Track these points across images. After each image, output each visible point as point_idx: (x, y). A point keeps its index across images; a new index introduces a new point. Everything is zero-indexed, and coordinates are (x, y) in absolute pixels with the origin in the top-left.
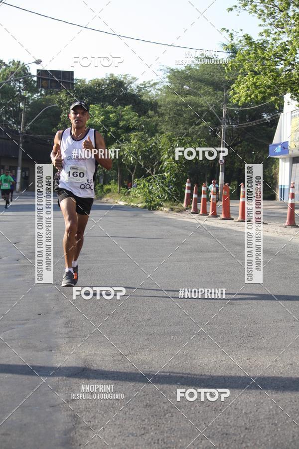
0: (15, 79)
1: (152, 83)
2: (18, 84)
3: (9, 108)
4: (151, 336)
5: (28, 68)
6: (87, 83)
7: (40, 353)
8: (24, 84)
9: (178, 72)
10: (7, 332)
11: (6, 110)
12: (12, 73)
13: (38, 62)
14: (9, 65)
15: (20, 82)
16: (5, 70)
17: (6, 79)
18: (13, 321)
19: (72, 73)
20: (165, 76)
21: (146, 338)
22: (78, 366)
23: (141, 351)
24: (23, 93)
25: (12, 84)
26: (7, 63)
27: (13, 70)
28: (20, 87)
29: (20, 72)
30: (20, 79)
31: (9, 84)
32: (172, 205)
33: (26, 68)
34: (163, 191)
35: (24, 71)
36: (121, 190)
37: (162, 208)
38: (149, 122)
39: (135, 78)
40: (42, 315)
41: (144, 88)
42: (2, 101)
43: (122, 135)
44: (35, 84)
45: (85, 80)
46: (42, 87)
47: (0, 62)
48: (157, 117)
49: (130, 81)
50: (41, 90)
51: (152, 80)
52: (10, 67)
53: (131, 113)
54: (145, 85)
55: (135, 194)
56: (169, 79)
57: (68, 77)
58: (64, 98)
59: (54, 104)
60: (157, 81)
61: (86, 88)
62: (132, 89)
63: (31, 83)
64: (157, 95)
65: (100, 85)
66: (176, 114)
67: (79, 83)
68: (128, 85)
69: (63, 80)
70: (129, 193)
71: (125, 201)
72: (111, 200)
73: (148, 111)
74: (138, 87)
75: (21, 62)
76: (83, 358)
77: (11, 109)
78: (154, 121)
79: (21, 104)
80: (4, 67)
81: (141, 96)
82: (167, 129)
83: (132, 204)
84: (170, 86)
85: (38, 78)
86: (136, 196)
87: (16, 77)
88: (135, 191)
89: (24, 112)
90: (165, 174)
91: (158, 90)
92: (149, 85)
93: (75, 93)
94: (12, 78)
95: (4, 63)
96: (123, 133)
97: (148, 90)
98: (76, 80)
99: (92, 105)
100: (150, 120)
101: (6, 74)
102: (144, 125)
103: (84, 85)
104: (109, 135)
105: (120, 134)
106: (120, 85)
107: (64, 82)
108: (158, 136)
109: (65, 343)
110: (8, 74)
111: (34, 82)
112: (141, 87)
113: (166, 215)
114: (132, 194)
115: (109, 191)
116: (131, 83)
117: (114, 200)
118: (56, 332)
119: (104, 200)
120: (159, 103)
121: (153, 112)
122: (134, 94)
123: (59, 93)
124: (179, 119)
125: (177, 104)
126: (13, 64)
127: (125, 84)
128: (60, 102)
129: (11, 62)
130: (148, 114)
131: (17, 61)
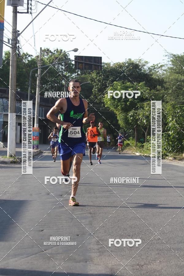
0: (59, 62)
1: (159, 65)
2: (60, 66)
3: (54, 84)
4: (160, 251)
5: (68, 55)
6: (112, 65)
7: (78, 263)
8: (65, 66)
9: (179, 57)
10: (53, 248)
11: (52, 86)
12: (56, 58)
13: (76, 50)
14: (54, 52)
15: (62, 65)
16: (51, 56)
17: (52, 63)
19: (101, 58)
20: (169, 60)
21: (157, 252)
22: (106, 273)
23: (153, 262)
24: (65, 73)
25: (56, 67)
26: (52, 51)
27: (57, 56)
28: (62, 69)
29: (62, 58)
30: (62, 63)
31: (54, 67)
32: (175, 155)
33: (67, 55)
34: (168, 145)
35: (65, 57)
36: (137, 144)
37: (168, 157)
38: (157, 94)
39: (147, 62)
40: (79, 235)
41: (153, 69)
42: (50, 79)
43: (138, 104)
44: (73, 66)
45: (110, 63)
46: (79, 69)
47: (47, 51)
48: (164, 91)
49: (144, 64)
50: (78, 71)
51: (160, 63)
52: (54, 53)
53: (144, 88)
54: (154, 67)
55: (148, 147)
56: (172, 62)
57: (97, 61)
58: (95, 77)
59: (87, 82)
60: (163, 64)
61: (111, 69)
62: (145, 70)
63: (70, 66)
64: (163, 74)
65: (121, 67)
66: (177, 88)
67: (105, 66)
68: (142, 67)
69: (94, 64)
70: (143, 146)
71: (140, 152)
72: (130, 152)
73: (157, 86)
74: (149, 68)
75: (63, 50)
76: (110, 267)
77: (56, 85)
78: (161, 94)
79: (63, 81)
80: (50, 54)
81: (151, 75)
82: (171, 100)
83: (145, 155)
84: (173, 67)
85: (75, 62)
86: (149, 148)
87: (59, 61)
88: (148, 145)
89: (66, 87)
90: (170, 132)
91: (164, 70)
92: (157, 67)
93: (103, 73)
94: (56, 62)
95: (50, 51)
96: (138, 102)
97: (157, 71)
98: (104, 63)
99: (116, 82)
100: (158, 93)
101: (52, 59)
102: (154, 97)
103: (110, 67)
104: (128, 103)
105: (137, 103)
106: (136, 67)
107: (94, 65)
108: (164, 104)
109: (96, 257)
110: (53, 59)
111: (73, 65)
112: (151, 69)
113: (171, 163)
114: (145, 147)
115: (128, 145)
116: (144, 65)
117: (132, 151)
118: (90, 248)
119: (124, 151)
120: (165, 80)
121: (160, 87)
122: (147, 74)
123: (91, 73)
124: (180, 92)
125: (178, 81)
126: (57, 52)
127: (140, 66)
128: (92, 80)
129: (55, 50)
130: (157, 89)
131: (60, 50)
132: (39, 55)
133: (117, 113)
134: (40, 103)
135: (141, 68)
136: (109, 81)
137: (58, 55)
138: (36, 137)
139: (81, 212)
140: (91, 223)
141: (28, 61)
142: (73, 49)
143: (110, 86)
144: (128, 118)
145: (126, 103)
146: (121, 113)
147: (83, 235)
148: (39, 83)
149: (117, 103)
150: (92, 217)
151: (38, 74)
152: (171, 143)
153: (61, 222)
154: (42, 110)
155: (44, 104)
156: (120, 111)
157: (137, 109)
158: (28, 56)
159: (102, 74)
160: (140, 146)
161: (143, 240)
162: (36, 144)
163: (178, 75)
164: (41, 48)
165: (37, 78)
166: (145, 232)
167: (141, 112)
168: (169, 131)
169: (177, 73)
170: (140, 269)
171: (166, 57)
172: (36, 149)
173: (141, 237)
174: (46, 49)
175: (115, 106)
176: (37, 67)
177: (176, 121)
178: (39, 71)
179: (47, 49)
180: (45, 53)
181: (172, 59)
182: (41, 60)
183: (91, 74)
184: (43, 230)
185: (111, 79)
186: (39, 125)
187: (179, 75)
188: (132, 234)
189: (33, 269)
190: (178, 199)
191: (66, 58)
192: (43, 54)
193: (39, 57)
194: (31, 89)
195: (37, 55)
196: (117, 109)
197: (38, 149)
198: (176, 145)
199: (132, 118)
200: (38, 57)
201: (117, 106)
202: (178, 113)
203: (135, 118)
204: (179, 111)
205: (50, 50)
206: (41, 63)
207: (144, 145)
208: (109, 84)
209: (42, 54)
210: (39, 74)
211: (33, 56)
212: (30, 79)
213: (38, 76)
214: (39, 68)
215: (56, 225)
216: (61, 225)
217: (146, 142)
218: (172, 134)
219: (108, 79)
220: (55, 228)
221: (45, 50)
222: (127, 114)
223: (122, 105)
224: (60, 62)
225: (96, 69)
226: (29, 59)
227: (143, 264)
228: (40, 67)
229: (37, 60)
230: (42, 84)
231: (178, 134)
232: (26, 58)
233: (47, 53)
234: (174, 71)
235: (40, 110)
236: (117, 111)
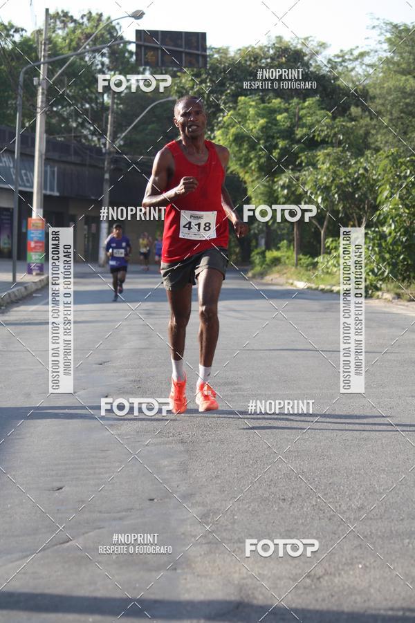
0: (94, 48)
1: (356, 53)
2: (99, 58)
3: (83, 105)
5: (117, 27)
6: (232, 54)
7: (154, 574)
8: (109, 57)
9: (407, 30)
11: (76, 109)
12: (88, 36)
13: (138, 15)
14: (81, 21)
15: (103, 55)
16: (74, 31)
17: (75, 49)
18: (100, 512)
19: (203, 35)
20: (382, 38)
21: (356, 543)
22: (228, 598)
23: (347, 568)
25: (87, 59)
26: (77, 17)
27: (88, 31)
28: (103, 64)
29: (102, 35)
30: (104, 48)
31: (82, 59)
32: (398, 288)
33: (114, 28)
34: (381, 260)
35: (111, 34)
36: (300, 259)
37: (379, 293)
38: (352, 129)
39: (324, 44)
40: (156, 500)
41: (341, 62)
42: (70, 91)
43: (300, 155)
44: (131, 57)
45: (227, 49)
46: (147, 64)
47: (64, 16)
48: (368, 119)
49: (315, 49)
50: (144, 70)
51: (358, 47)
52: (82, 24)
53: (318, 112)
54: (343, 57)
55: (328, 268)
56: (390, 44)
57: (195, 44)
58: (188, 85)
59: (168, 97)
60: (367, 49)
61: (229, 64)
62: (319, 66)
63: (124, 56)
64: (368, 76)
65: (257, 57)
66: (404, 112)
67: (216, 56)
68: (311, 58)
69: (187, 50)
70: (315, 265)
71: (309, 280)
72: (282, 280)
73: (349, 107)
74: (329, 61)
75: (103, 14)
76: (236, 582)
77: (87, 106)
78: (361, 127)
79: (105, 96)
80: (71, 25)
81: (336, 79)
82: (387, 142)
83: (322, 287)
84: (392, 58)
85: (138, 46)
86: (330, 271)
87: (95, 44)
88: (328, 262)
89: (112, 112)
90: (385, 229)
91: (368, 66)
92: (351, 58)
93: (209, 74)
94: (87, 47)
95: (72, 17)
96: (302, 150)
97: (350, 67)
98: (211, 49)
99: (243, 98)
100: (354, 125)
101: (76, 39)
102: (343, 135)
103: (227, 59)
104: (275, 154)
105: (298, 153)
106: (295, 59)
107: (187, 54)
108: (369, 155)
109: (201, 555)
110: (80, 39)
111: (131, 53)
112: (336, 62)
113: (389, 307)
114: (321, 267)
115: (276, 261)
116: (317, 53)
117: (288, 278)
118: (183, 534)
119: (268, 278)
120: (371, 91)
121: (359, 109)
122: (324, 76)
123: (179, 74)
124: (411, 121)
125: (405, 93)
126: (88, 20)
127: (306, 55)
128: (182, 93)
129: (85, 15)
130: (350, 114)
131: (97, 14)
132: (43, 27)
133: (247, 178)
134: (46, 155)
135: (309, 59)
136: (226, 95)
137: (92, 28)
138: (36, 242)
139: (159, 440)
140: (184, 468)
141: (14, 42)
142: (131, 12)
143: (230, 107)
144: (275, 191)
145: (271, 153)
146: (257, 178)
147: (166, 500)
148: (42, 102)
149: (248, 152)
150: (187, 451)
151: (39, 79)
152: (387, 256)
153: (107, 465)
154: (53, 173)
155: (56, 156)
156: (256, 175)
157: (298, 168)
158: (13, 30)
159: (206, 78)
160: (308, 266)
161: (321, 510)
162: (38, 261)
163: (404, 78)
164: (47, 10)
165: (37, 90)
166: (325, 489)
167: (309, 175)
168: (383, 224)
169: (404, 72)
170: (313, 587)
171: (374, 30)
172: (37, 274)
173: (314, 504)
174: (60, 13)
175: (242, 162)
176: (37, 59)
177: (401, 198)
178: (44, 69)
179: (63, 11)
180: (58, 23)
181: (389, 35)
182: (47, 42)
183: (179, 77)
184: (61, 488)
185: (232, 90)
186: (44, 211)
187: (408, 77)
188: (291, 495)
189: (38, 591)
190: (407, 403)
191: (112, 36)
192: (52, 25)
193: (44, 32)
194: (21, 119)
195: (37, 29)
196: (247, 168)
197: (42, 275)
198: (401, 262)
199: (286, 191)
200: (39, 32)
201: (248, 160)
202: (406, 177)
203: (293, 193)
204: (408, 172)
205: (70, 15)
206: (47, 48)
207: (317, 262)
208: (225, 103)
209: (50, 25)
210: (43, 79)
211: (26, 31)
212: (21, 91)
213: (39, 85)
214: (44, 64)
215: (95, 473)
216: (106, 473)
217: (323, 253)
218: (390, 234)
219: (223, 89)
220: (92, 482)
221: (57, 16)
222: (274, 182)
223: (260, 157)
224: (98, 46)
225: (190, 65)
226: (17, 38)
227: (321, 574)
228: (46, 59)
229: (38, 41)
230: (52, 105)
231: (407, 232)
232: (8, 35)
233: (63, 22)
234: (396, 68)
235: (46, 172)
236: (246, 172)
